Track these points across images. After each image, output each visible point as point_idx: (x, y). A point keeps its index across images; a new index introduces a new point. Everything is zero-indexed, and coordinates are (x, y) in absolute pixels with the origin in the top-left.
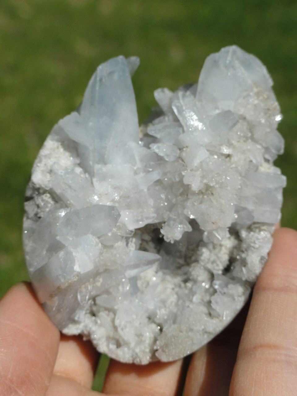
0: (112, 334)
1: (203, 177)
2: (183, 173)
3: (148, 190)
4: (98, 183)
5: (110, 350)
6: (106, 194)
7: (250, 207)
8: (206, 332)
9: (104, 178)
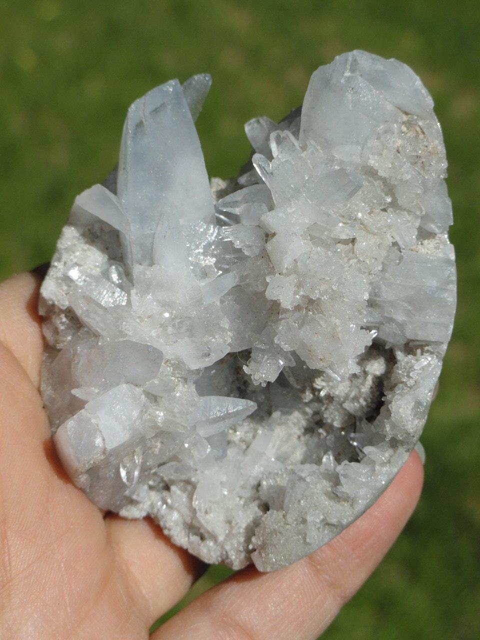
0: (188, 520)
1: (299, 285)
2: (268, 279)
3: (222, 302)
4: (137, 298)
5: (191, 543)
6: (149, 317)
7: (400, 317)
8: (328, 524)
9: (147, 288)
